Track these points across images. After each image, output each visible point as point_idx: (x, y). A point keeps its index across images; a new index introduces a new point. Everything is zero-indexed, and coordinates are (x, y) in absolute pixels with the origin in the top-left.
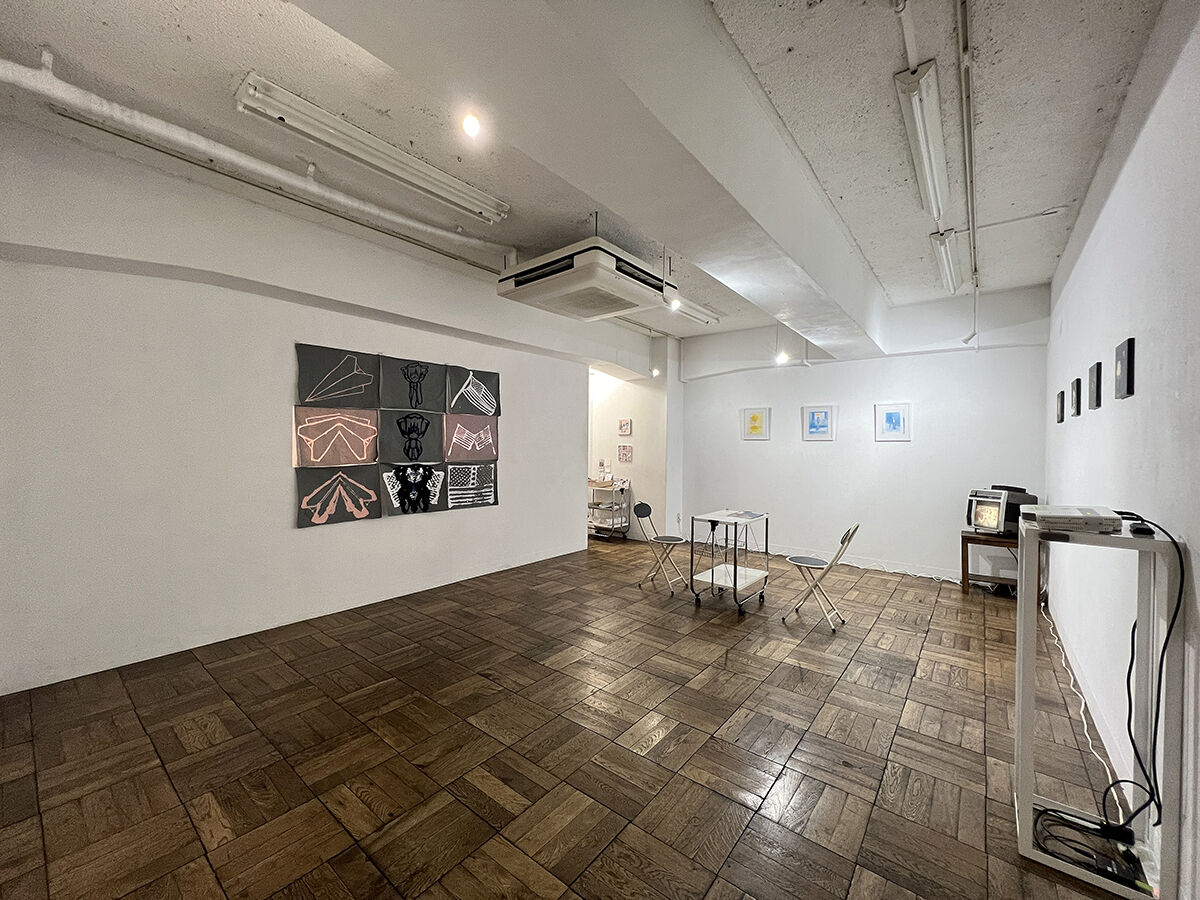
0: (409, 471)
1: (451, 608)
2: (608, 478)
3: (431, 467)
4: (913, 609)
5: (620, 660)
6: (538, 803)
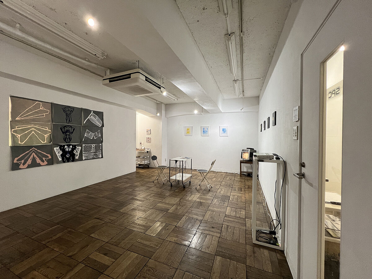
0: (66, 147)
1: (84, 196)
2: (143, 148)
3: (75, 145)
4: (229, 182)
5: (147, 207)
6: (118, 259)
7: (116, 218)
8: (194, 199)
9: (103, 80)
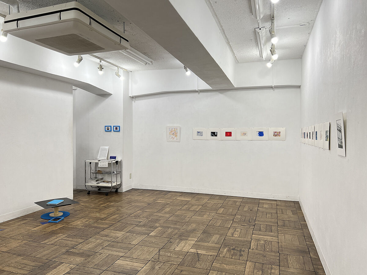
4: (247, 214)
5: (96, 267)
8: (186, 249)
9: (5, 22)
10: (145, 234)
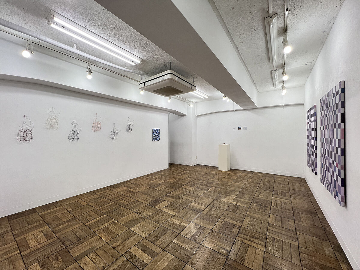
1: (125, 189)
5: (180, 205)
6: (155, 259)
7: (152, 214)
8: (229, 201)
9: (140, 84)
10: (205, 190)
